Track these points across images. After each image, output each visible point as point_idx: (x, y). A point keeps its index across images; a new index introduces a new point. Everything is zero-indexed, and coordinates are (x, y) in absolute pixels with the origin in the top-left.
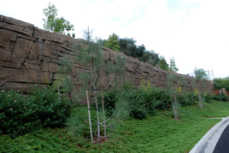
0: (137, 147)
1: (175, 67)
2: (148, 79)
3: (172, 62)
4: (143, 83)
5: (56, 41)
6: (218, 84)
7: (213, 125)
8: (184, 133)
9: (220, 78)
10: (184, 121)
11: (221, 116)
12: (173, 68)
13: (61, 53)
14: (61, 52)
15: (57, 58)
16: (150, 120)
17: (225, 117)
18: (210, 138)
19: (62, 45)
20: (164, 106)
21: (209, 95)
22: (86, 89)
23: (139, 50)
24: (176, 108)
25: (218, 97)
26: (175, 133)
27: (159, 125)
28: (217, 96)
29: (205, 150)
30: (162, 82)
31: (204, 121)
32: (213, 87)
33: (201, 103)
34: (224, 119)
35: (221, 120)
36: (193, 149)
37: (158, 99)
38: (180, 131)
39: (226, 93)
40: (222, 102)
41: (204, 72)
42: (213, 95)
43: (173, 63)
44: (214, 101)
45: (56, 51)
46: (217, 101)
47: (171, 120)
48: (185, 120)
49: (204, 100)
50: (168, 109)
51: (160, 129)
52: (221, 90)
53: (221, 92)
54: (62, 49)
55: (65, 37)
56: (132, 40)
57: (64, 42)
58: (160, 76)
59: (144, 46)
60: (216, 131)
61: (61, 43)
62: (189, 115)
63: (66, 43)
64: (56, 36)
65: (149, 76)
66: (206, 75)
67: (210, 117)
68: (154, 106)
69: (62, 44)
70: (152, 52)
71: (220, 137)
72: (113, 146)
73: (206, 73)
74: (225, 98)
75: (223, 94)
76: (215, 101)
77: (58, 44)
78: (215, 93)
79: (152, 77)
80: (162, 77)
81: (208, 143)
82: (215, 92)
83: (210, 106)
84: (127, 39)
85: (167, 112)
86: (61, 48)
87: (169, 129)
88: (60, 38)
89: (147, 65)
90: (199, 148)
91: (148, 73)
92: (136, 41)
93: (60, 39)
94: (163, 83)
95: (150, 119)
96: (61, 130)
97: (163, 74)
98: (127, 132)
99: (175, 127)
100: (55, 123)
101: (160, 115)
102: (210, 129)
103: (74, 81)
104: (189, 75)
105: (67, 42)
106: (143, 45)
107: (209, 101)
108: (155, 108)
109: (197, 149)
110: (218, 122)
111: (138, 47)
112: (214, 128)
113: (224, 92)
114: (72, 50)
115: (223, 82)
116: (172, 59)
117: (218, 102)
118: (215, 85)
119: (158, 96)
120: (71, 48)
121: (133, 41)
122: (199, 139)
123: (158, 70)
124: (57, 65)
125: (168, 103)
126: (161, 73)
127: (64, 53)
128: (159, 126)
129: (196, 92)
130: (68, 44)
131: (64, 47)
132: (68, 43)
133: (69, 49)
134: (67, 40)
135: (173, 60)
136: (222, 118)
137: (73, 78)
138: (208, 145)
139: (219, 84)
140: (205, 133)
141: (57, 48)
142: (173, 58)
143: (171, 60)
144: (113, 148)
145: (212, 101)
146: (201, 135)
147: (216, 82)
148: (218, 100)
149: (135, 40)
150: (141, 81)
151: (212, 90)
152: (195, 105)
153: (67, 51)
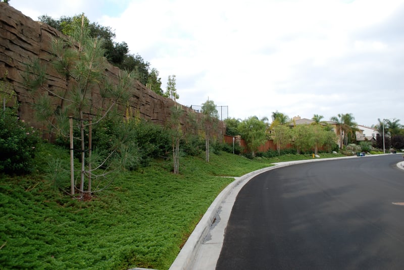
0: (137, 208)
1: (175, 92)
2: (137, 108)
3: (170, 84)
4: (129, 112)
5: (5, 21)
6: (232, 129)
7: (225, 186)
8: (191, 193)
9: (234, 119)
10: (187, 178)
11: (234, 174)
12: (170, 93)
13: (11, 44)
14: (11, 42)
15: (2, 52)
16: (142, 173)
17: (238, 176)
18: (223, 202)
19: (13, 30)
20: (160, 153)
21: (219, 144)
22: (70, 118)
23: (116, 51)
24: (177, 158)
25: (229, 147)
26: (179, 193)
27: (156, 181)
28: (229, 145)
29: (220, 215)
30: (155, 115)
31: (212, 179)
32: (224, 131)
33: (208, 154)
34: (237, 179)
35: (234, 180)
36: (207, 213)
37: (153, 141)
38: (185, 190)
39: (241, 143)
40: (234, 155)
41: (214, 107)
42: (223, 143)
43: (172, 84)
44: (223, 152)
45: (3, 39)
46: (227, 153)
47: (171, 175)
48: (188, 176)
49: (212, 150)
50: (165, 159)
51: (158, 186)
52: (235, 138)
53: (235, 141)
54: (13, 38)
55: (19, 16)
56: (107, 30)
57: (17, 25)
58: (155, 104)
59: (127, 47)
60: (229, 193)
61: (12, 27)
62: (194, 169)
63: (19, 28)
64: (4, 11)
65: (139, 102)
66: (217, 112)
67: (218, 175)
68: (147, 152)
69: (14, 28)
70: (139, 58)
71: (235, 201)
72: (106, 205)
73: (217, 109)
74: (239, 150)
75: (236, 144)
76: (225, 152)
77: (7, 27)
78: (226, 142)
79: (143, 105)
80: (158, 106)
81: (221, 207)
82: (226, 140)
83: (219, 159)
84: (99, 26)
85: (164, 164)
86: (12, 35)
87: (171, 187)
88: (11, 15)
89: (138, 85)
90: (213, 211)
91: (138, 98)
92: (114, 35)
93: (10, 17)
94: (157, 117)
95: (142, 171)
96: (25, 179)
97: (159, 103)
98: (117, 187)
99: (177, 186)
100: (18, 167)
101: (155, 167)
102: (222, 191)
103: (28, 97)
104: (193, 108)
105: (22, 24)
106: (126, 44)
107: (218, 151)
108: (148, 155)
109: (212, 213)
110: (230, 182)
111: (115, 45)
112: (226, 189)
113: (238, 140)
114: (29, 42)
115: (239, 127)
116: (171, 78)
117: (229, 154)
118: (227, 129)
119: (153, 137)
120: (27, 37)
121: (109, 34)
122: (212, 202)
123: (152, 95)
124: (3, 66)
125: (166, 149)
126: (156, 101)
127: (14, 45)
128: (156, 183)
129: (203, 136)
130: (22, 30)
131: (16, 33)
132: (23, 28)
133: (24, 38)
134: (22, 22)
135: (173, 80)
136: (235, 178)
137: (26, 91)
138: (222, 209)
139: (234, 128)
140: (217, 195)
141: (5, 34)
142: (173, 76)
143: (170, 80)
144: (108, 207)
145: (221, 152)
146: (213, 196)
147: (229, 125)
148: (229, 152)
149: (113, 33)
150: (127, 110)
151: (223, 136)
152: (199, 156)
153: (20, 41)
